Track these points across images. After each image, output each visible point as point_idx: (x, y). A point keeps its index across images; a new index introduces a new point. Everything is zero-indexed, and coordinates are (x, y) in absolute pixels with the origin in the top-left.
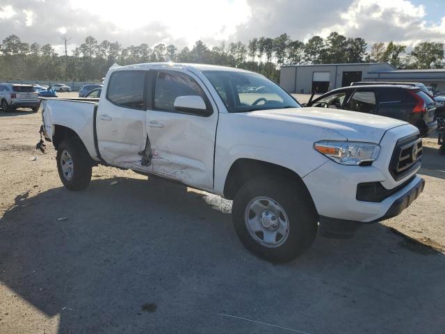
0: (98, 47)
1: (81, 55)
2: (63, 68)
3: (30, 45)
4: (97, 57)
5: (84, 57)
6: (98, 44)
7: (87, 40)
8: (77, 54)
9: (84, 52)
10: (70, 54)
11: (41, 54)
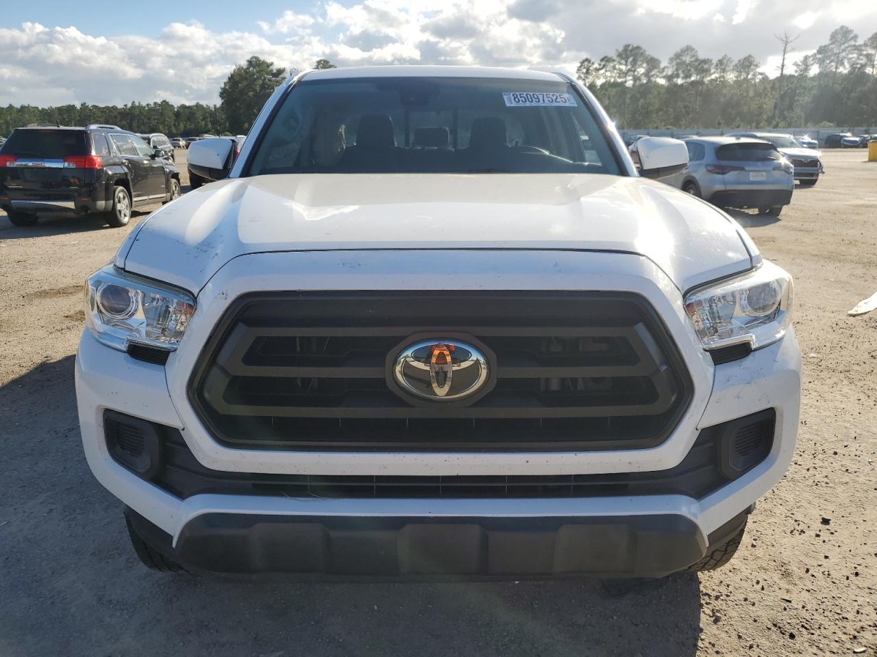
0: (858, 48)
1: (814, 70)
2: (769, 103)
3: (715, 62)
4: (851, 73)
5: (820, 74)
6: (860, 42)
7: (833, 36)
8: (806, 69)
9: (821, 62)
10: (790, 70)
11: (731, 77)
